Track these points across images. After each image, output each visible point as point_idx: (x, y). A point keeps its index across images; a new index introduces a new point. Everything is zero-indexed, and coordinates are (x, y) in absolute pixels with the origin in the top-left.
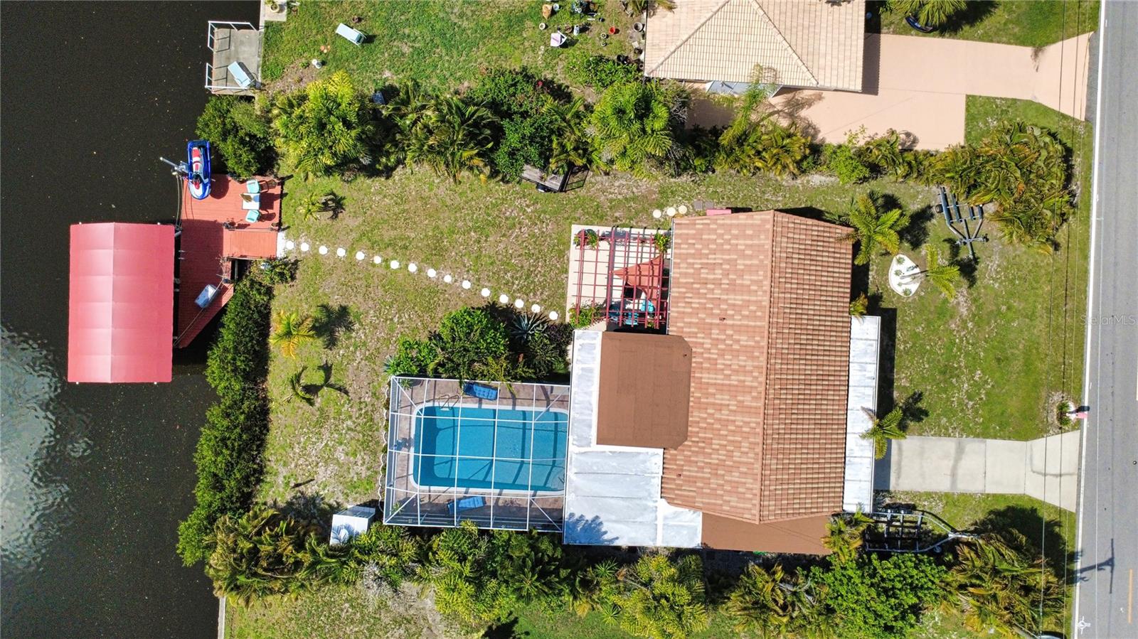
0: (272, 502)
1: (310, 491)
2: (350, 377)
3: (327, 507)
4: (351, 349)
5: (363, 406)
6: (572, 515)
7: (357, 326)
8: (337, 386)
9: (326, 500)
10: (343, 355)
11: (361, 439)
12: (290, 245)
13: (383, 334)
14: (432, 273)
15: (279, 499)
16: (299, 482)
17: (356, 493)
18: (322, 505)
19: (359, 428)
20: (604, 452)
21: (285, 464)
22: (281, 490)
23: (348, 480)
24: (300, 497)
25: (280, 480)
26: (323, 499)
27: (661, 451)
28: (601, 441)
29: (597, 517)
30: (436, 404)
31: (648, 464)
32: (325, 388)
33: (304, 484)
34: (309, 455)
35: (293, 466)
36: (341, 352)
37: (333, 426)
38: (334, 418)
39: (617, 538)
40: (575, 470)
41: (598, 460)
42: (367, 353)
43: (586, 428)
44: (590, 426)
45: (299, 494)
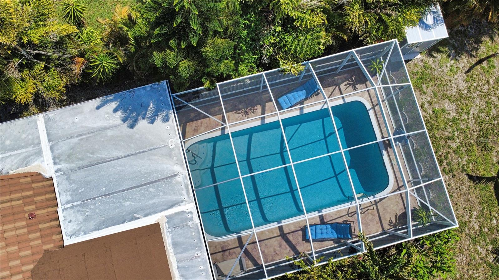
0: (495, 39)
1: (465, 61)
2: (474, 196)
3: (442, 49)
4: (486, 230)
5: (447, 168)
6: (166, 120)
7: (491, 258)
8: (483, 181)
9: (445, 56)
10: (491, 220)
11: (436, 131)
13: (459, 259)
15: (490, 43)
16: (478, 67)
17: (417, 73)
18: (446, 49)
19: (442, 142)
20: (146, 215)
23: (431, 84)
24: (472, 51)
26: (449, 56)
27: (68, 242)
28: (155, 228)
29: (132, 126)
30: (372, 199)
31: (81, 218)
32: (494, 175)
33: (474, 66)
34: (481, 97)
35: (491, 82)
36: (495, 222)
37: (469, 136)
38: (471, 145)
39: (98, 108)
40: (179, 179)
41: (151, 202)
42: (467, 231)
43: (181, 240)
44: (175, 245)
45: (474, 53)
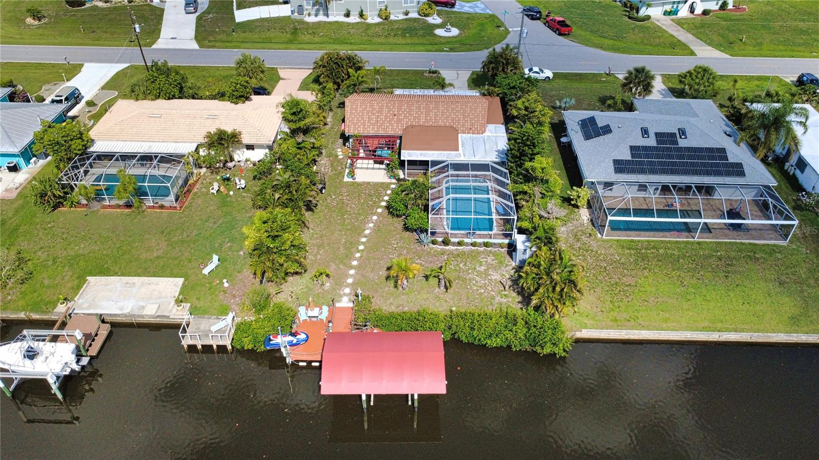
0: (520, 304)
1: (508, 283)
2: (432, 265)
6: (498, 158)
9: (512, 274)
11: (470, 259)
12: (345, 299)
13: (405, 251)
14: (367, 232)
16: (503, 289)
17: (505, 261)
19: (464, 260)
20: (463, 149)
21: (493, 298)
22: (510, 300)
23: (497, 265)
25: (504, 300)
26: (512, 276)
27: (460, 135)
28: (457, 150)
29: (496, 151)
31: (466, 137)
33: (504, 286)
34: (485, 284)
35: (493, 293)
37: (464, 273)
38: (459, 273)
39: (505, 145)
41: (467, 151)
42: (416, 258)
44: (450, 153)
45: (511, 288)
